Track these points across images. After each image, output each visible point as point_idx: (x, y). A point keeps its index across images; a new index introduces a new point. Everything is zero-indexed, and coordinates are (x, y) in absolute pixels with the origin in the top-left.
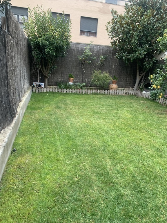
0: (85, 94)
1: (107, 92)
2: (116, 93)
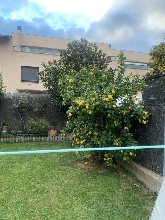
0: (18, 142)
1: (44, 139)
2: (55, 140)
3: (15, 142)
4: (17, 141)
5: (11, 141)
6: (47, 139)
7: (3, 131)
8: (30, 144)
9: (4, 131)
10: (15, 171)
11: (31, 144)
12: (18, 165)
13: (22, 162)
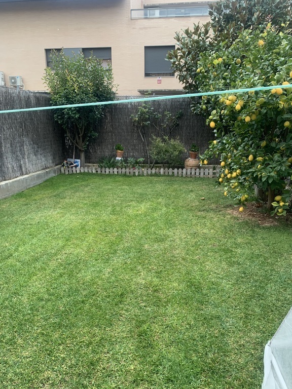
0: (139, 175)
1: (178, 172)
2: (195, 174)
3: (134, 175)
4: (137, 174)
5: (128, 174)
6: (182, 172)
7: (117, 158)
8: (155, 179)
9: (119, 158)
10: (130, 211)
11: (158, 180)
12: (135, 205)
13: (142, 201)
